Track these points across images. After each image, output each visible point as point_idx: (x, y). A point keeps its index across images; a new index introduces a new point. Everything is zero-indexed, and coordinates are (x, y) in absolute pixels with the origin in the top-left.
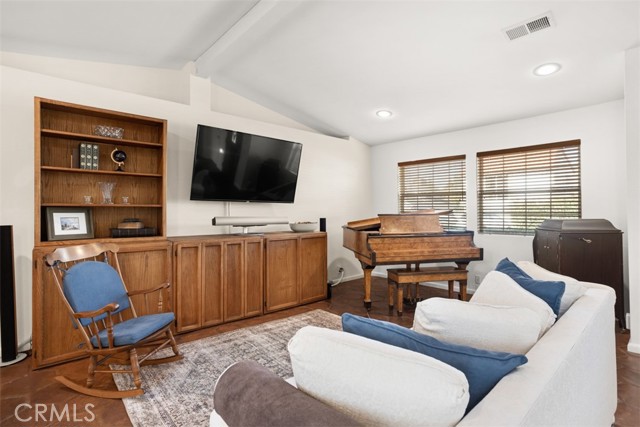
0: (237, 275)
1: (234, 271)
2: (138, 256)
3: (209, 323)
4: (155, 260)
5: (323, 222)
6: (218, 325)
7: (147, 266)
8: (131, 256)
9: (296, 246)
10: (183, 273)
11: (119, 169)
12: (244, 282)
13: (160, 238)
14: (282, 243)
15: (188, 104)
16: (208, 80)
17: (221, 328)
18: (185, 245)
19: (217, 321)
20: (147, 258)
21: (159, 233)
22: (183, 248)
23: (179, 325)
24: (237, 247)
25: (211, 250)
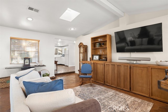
1: (119, 74)
3: (112, 86)
7: (100, 67)
9: (148, 71)
11: (103, 47)
13: (106, 62)
15: (119, 26)
20: (100, 65)
21: (106, 60)
23: (106, 82)
25: (113, 66)
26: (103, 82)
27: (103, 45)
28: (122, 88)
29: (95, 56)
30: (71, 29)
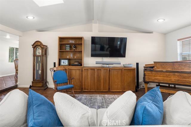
0: (100, 79)
1: (99, 77)
2: (74, 70)
3: (91, 91)
4: (78, 72)
5: (137, 64)
6: (94, 92)
7: (76, 73)
8: (73, 70)
9: (122, 72)
10: (84, 76)
11: (74, 50)
12: (102, 81)
13: (81, 67)
14: (116, 70)
15: (92, 31)
16: (98, 24)
17: (94, 93)
18: (85, 69)
19: (94, 91)
20: (76, 71)
21: (81, 65)
22: (84, 69)
23: (83, 89)
24: (100, 70)
25: (92, 71)
26: (80, 90)
27: (74, 48)
28: (101, 91)
29: (62, 61)
30: (27, 17)
